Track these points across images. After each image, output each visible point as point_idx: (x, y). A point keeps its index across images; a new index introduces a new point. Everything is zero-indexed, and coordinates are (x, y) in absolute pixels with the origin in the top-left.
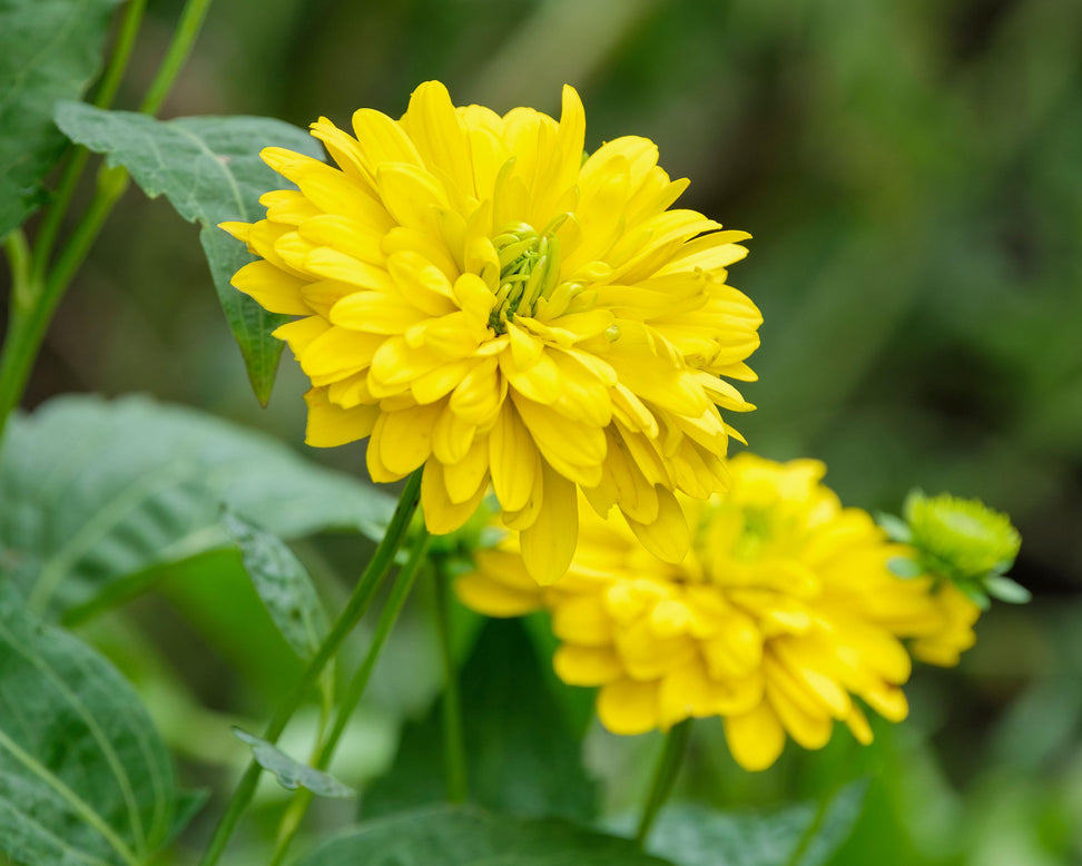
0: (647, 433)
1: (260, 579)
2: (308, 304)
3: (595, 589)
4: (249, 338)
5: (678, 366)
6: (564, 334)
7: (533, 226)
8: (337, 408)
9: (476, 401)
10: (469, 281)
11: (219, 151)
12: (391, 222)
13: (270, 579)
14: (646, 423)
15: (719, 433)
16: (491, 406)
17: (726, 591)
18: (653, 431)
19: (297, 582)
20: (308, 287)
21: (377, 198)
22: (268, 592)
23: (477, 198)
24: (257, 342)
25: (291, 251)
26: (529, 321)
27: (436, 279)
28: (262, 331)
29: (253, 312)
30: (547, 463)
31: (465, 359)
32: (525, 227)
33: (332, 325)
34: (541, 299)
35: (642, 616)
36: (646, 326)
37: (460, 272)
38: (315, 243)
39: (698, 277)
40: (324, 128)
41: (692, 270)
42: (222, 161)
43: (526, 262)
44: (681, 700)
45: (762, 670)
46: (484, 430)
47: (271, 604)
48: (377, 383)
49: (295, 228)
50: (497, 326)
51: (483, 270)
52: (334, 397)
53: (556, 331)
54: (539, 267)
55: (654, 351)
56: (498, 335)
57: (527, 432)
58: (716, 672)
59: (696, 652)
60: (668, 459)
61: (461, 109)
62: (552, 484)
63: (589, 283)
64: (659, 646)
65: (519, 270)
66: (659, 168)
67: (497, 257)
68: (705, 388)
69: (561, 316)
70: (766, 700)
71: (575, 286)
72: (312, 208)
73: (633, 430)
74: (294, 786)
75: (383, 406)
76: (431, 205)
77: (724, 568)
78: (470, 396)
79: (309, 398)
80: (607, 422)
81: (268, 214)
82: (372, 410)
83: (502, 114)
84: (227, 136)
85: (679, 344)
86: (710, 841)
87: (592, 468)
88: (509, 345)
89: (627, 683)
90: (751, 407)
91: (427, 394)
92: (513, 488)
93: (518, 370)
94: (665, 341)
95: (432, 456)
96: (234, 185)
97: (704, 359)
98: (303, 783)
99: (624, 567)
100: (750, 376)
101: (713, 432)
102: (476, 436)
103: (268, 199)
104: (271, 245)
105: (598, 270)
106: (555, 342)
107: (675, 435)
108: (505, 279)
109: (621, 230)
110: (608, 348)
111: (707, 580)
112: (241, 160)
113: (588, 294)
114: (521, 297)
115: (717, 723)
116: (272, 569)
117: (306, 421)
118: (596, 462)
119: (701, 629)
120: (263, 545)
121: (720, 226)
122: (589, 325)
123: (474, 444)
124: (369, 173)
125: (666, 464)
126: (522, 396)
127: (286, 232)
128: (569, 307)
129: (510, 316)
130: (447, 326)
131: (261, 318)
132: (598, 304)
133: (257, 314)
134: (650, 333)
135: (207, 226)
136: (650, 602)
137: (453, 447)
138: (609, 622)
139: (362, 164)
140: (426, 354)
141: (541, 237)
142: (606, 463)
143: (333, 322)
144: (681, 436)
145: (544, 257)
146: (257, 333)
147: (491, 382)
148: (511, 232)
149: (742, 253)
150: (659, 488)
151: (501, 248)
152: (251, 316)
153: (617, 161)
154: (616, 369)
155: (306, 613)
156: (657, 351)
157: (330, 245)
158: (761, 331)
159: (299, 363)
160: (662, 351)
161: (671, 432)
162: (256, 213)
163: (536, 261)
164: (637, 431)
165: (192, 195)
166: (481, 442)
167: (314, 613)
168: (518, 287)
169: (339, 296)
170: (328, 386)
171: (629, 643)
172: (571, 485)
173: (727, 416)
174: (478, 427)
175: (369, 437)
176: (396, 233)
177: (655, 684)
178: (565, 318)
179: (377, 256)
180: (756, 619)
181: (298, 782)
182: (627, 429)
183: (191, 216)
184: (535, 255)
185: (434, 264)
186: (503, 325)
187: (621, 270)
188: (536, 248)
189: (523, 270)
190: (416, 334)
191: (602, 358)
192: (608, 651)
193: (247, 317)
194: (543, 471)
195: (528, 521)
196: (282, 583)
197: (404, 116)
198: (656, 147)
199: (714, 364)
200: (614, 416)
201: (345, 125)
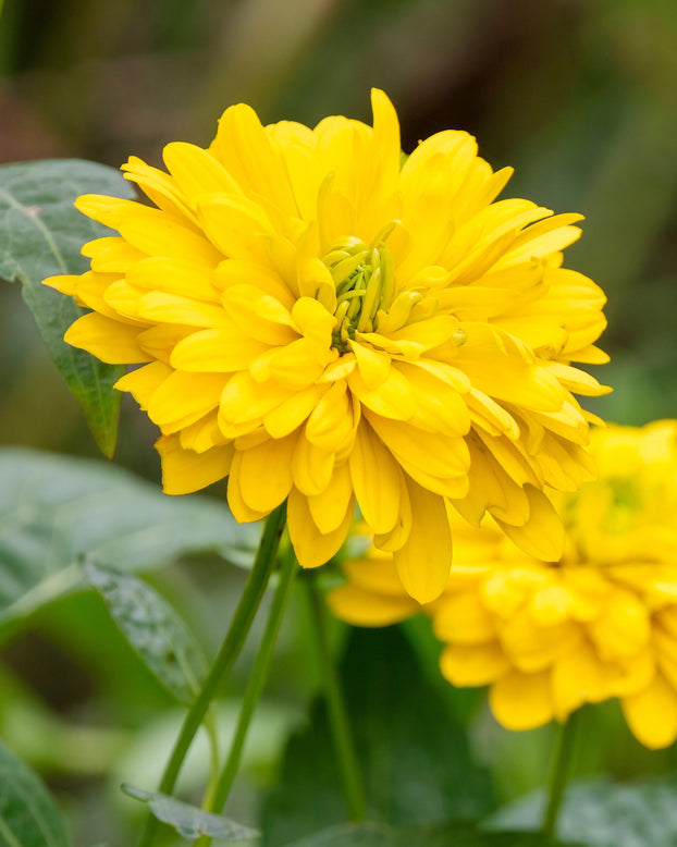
0: (508, 434)
1: (129, 626)
2: (146, 350)
3: (473, 586)
4: (86, 392)
5: (529, 361)
6: (409, 346)
7: (363, 239)
8: (191, 453)
9: (332, 428)
10: (306, 304)
11: (27, 202)
12: (218, 256)
13: (139, 625)
14: (506, 424)
15: (580, 423)
16: (345, 431)
17: (605, 568)
18: (514, 432)
19: (167, 623)
20: (144, 333)
21: (200, 233)
22: (139, 639)
23: (300, 217)
24: (94, 394)
25: (122, 300)
26: (370, 337)
27: (272, 308)
28: (98, 382)
29: (85, 364)
30: (411, 478)
31: (314, 385)
32: (353, 241)
33: (174, 370)
34: (381, 313)
35: (523, 606)
36: (490, 325)
37: (296, 298)
38: (145, 289)
39: (535, 267)
40: (136, 168)
41: (529, 260)
42: (32, 212)
43: (361, 275)
44: (575, 687)
45: (652, 645)
46: (345, 455)
47: (144, 651)
48: (228, 423)
49: (121, 276)
50: (341, 346)
51: (318, 291)
52: (186, 443)
53: (401, 344)
54: (374, 281)
55: (503, 349)
56: (341, 355)
57: (386, 448)
58: (605, 653)
59: (584, 636)
60: (533, 457)
61: (271, 127)
62: (418, 500)
63: (425, 290)
64: (544, 636)
65: (355, 285)
66: (480, 160)
67: (329, 275)
68: (558, 378)
69: (403, 326)
70: (660, 673)
71: (414, 295)
72: (137, 253)
73: (494, 434)
74: (196, 836)
75: (236, 445)
76: (257, 234)
77: (598, 546)
78: (325, 423)
79: (160, 446)
80: (467, 430)
81: (92, 264)
82: (227, 450)
83: (312, 125)
84: (33, 185)
85: (526, 338)
86: (616, 815)
87: (458, 479)
88: (357, 365)
89: (516, 675)
90: (606, 390)
91: (280, 427)
92: (381, 511)
93: (369, 389)
94: (513, 338)
95: (294, 488)
96: (48, 236)
97: (554, 350)
98: (205, 832)
99: (497, 558)
100: (601, 358)
101: (574, 424)
102: (336, 462)
103: (89, 249)
104: (101, 296)
105: (436, 275)
106: (401, 354)
107: (536, 432)
108: (341, 297)
109: (451, 229)
110: (455, 353)
111: (582, 559)
112: (52, 208)
113: (428, 302)
114: (360, 312)
115: (614, 705)
116: (140, 614)
117: (161, 470)
118: (462, 473)
119: (585, 612)
120: (128, 591)
121: (551, 212)
122: (434, 332)
123: (336, 471)
124: (189, 209)
125: (531, 463)
126: (375, 414)
127: (113, 281)
128: (410, 316)
129: (351, 333)
130: (292, 354)
131: (95, 368)
132: (440, 309)
133: (90, 366)
134: (495, 330)
135: (27, 282)
136: (528, 591)
137: (314, 478)
138: (490, 617)
139: (179, 199)
140: (275, 387)
141: (371, 248)
142: (472, 472)
143: (175, 367)
144: (541, 433)
145: (378, 271)
146: (93, 385)
147: (344, 405)
148: (339, 248)
149: (576, 234)
150: (527, 486)
151: (333, 266)
152: (84, 369)
153: (436, 158)
154: (467, 373)
155: (180, 654)
156: (507, 350)
157: (160, 288)
158: (605, 310)
159: (146, 412)
160: (511, 348)
161: (531, 428)
162: (78, 265)
163: (371, 274)
164: (499, 435)
165: (7, 253)
166: (342, 467)
167: (189, 653)
168: (356, 303)
169: (177, 339)
170: (179, 432)
171: (514, 636)
172: (439, 499)
173: (585, 402)
174: (337, 454)
175: (227, 478)
176: (225, 267)
177: (547, 673)
178: (408, 327)
179: (210, 293)
180: (640, 594)
181: (199, 831)
182: (488, 434)
183: (9, 274)
184: (369, 267)
185: (269, 293)
186: (346, 343)
187: (457, 272)
188: (368, 261)
189: (358, 286)
190: (261, 367)
191: (450, 364)
192: (494, 646)
193: (81, 369)
194: (408, 486)
195: (399, 542)
196: (152, 627)
197: (214, 143)
198: (473, 139)
199: (564, 352)
200: (472, 422)
201: (156, 161)
